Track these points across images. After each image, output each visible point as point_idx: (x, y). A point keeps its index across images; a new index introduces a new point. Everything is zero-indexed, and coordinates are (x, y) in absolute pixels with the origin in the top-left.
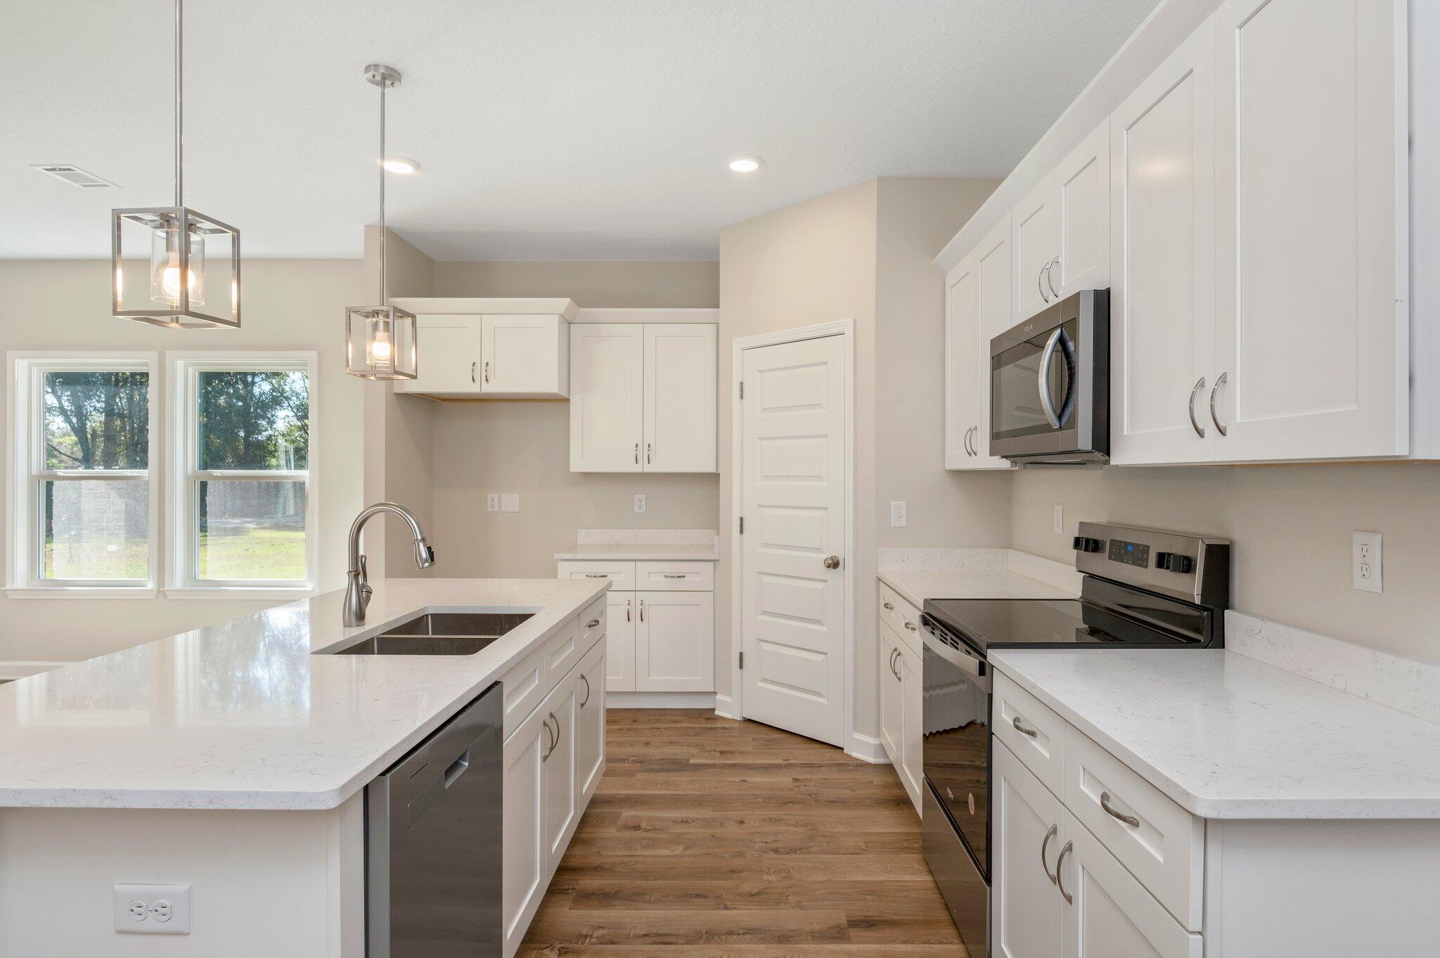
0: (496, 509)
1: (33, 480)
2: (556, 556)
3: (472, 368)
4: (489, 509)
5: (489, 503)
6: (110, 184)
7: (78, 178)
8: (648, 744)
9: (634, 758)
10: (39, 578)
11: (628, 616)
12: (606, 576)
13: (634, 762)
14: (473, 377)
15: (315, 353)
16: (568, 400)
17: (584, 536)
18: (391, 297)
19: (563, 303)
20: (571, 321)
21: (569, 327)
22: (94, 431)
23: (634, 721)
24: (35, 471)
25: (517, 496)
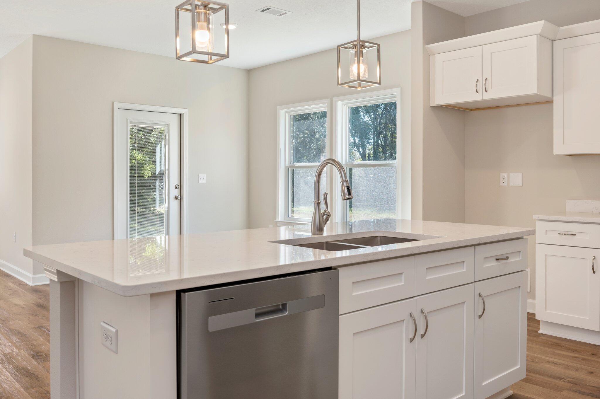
0: (506, 184)
1: (287, 168)
2: (534, 217)
3: (475, 83)
4: (502, 184)
5: (501, 179)
6: (287, 12)
7: (275, 12)
8: (592, 373)
9: (570, 380)
10: (289, 216)
11: (593, 269)
12: (575, 235)
13: (569, 382)
14: (477, 90)
15: (400, 88)
16: (551, 102)
17: (571, 205)
18: (427, 44)
19: (538, 26)
20: (553, 39)
21: (553, 43)
22: (369, 154)
23: (593, 354)
24: (287, 165)
25: (520, 175)
